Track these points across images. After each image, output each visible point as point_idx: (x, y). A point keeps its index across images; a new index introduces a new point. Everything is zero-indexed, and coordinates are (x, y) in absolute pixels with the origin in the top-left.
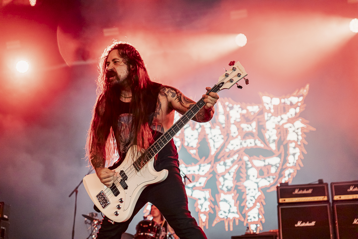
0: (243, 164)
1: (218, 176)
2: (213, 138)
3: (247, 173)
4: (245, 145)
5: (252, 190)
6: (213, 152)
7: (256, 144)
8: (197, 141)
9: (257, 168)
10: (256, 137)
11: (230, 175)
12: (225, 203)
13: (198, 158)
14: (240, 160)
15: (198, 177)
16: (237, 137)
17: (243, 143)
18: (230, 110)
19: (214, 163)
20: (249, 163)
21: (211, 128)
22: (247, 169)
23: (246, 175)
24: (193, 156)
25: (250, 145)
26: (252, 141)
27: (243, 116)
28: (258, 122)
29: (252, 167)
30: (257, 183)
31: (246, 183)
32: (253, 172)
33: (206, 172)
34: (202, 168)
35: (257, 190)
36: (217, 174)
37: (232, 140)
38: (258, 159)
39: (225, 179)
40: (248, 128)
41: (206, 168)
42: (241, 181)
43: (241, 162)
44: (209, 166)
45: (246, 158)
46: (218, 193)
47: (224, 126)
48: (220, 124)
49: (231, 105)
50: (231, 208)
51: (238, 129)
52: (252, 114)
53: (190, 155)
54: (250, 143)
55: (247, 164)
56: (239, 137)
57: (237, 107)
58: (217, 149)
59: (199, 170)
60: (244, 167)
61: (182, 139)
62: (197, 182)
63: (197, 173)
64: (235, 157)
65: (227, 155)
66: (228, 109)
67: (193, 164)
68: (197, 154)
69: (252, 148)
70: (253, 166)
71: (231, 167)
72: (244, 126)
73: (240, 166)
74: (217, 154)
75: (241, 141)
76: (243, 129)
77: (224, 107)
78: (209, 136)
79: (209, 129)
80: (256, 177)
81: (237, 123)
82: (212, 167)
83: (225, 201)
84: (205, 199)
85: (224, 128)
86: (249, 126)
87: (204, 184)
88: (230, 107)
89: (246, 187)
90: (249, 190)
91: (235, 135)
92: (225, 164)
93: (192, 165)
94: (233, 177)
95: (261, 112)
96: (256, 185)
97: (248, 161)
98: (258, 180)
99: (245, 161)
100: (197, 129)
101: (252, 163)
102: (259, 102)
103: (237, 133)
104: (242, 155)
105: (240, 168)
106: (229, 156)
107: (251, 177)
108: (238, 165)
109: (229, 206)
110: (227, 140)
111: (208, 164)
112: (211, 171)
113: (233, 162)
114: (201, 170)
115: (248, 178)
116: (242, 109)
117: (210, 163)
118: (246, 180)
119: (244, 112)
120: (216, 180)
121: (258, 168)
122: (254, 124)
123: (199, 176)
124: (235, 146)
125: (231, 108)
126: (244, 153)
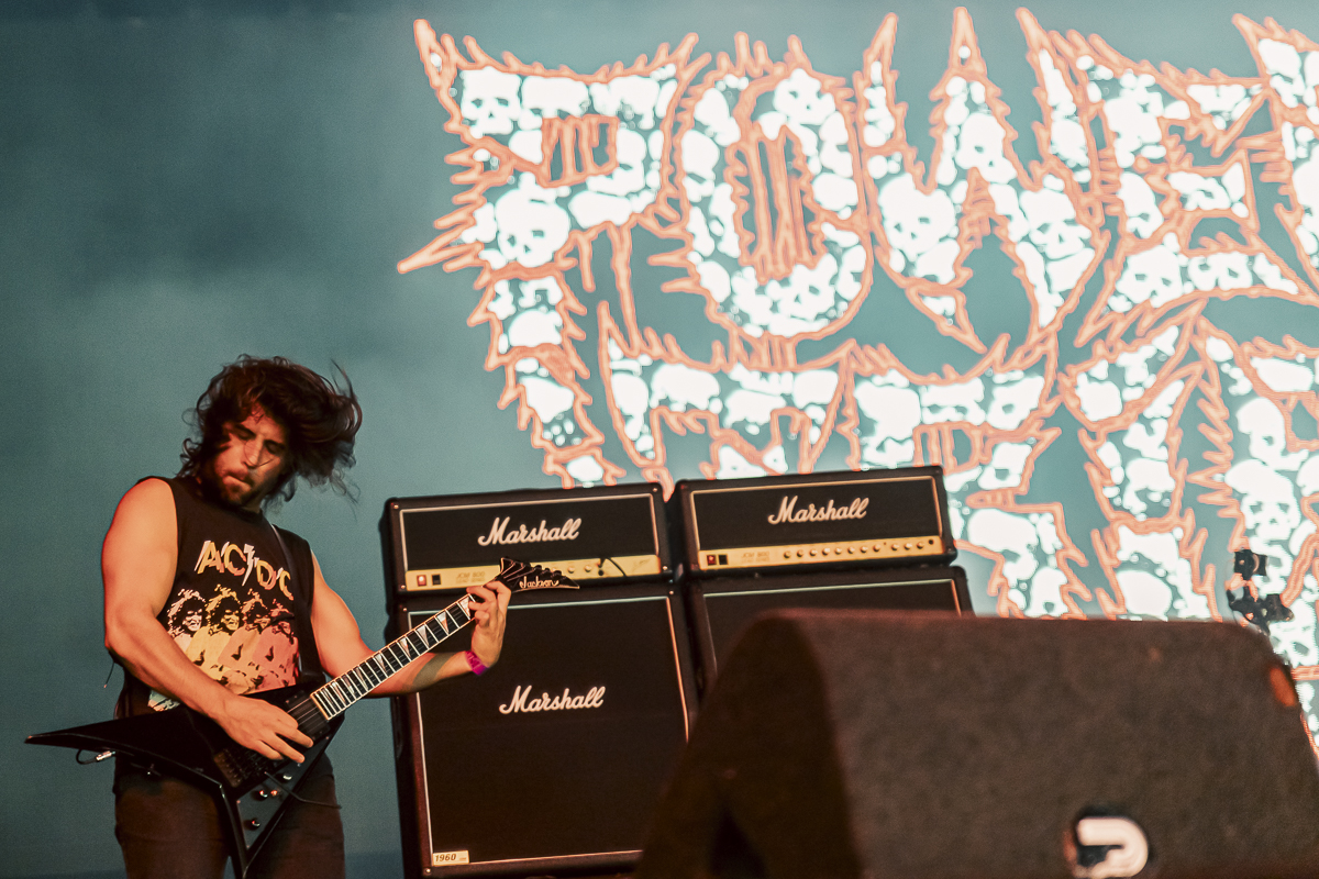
0: (1206, 377)
1: (1093, 436)
2: (1037, 237)
3: (1232, 422)
4: (1204, 282)
5: (1272, 508)
6: (1048, 310)
7: (1257, 281)
8: (952, 250)
9: (1281, 400)
10: (1256, 243)
11: (1150, 431)
12: (1145, 576)
13: (970, 338)
14: (1193, 355)
15: (985, 439)
16: (1156, 239)
17: (1194, 271)
18: (1105, 98)
19: (1061, 368)
20: (1236, 373)
21: (1016, 185)
22: (1232, 403)
23: (1228, 435)
24: (946, 327)
25: (1228, 284)
26: (1238, 260)
27: (1174, 129)
28: (1256, 170)
29: (1252, 394)
30: (1292, 475)
31: (1238, 477)
32: (1261, 420)
33: (1021, 413)
34: (1001, 395)
35: (1294, 511)
36: (1082, 426)
37: (1136, 250)
38: (1275, 356)
39: (1128, 455)
40: (1209, 194)
41: (1023, 394)
42: (1211, 464)
43: (1197, 368)
44: (1037, 384)
45: (1218, 348)
46: (1103, 524)
47: (1083, 176)
48: (1062, 167)
49: (1104, 73)
50: (1178, 604)
51: (1161, 198)
52: (1220, 123)
53: (927, 322)
54: (1227, 271)
55: (1226, 381)
56: (1171, 241)
57: (1137, 85)
58: (1065, 295)
59: (984, 405)
60: (1213, 391)
61: (872, 235)
62: (983, 465)
63: (975, 416)
64: (1166, 341)
65: (1120, 328)
66: (1094, 93)
67: (949, 370)
68: (963, 320)
69: (1239, 298)
70: (1260, 389)
71: (1151, 394)
72: (1185, 181)
73: (1191, 384)
74: (1070, 323)
75: (1183, 260)
76: (1183, 200)
77: (1074, 79)
78: (1015, 231)
79: (1011, 191)
80: (1280, 443)
81: (1149, 168)
82: (1053, 391)
83: (1145, 564)
84: (1041, 558)
85: (1085, 187)
86: (1211, 184)
87: (1022, 475)
88: (1101, 83)
89: (1238, 497)
90: (1256, 508)
91: (1146, 231)
92: (1117, 375)
93: (943, 379)
94: (1165, 444)
95: (1263, 119)
96: (1287, 484)
97: (1232, 362)
98: (1292, 462)
99: (1218, 364)
100: (947, 189)
101: (1252, 375)
102: (1246, 67)
103: (1156, 219)
104: (1195, 331)
105: (1197, 394)
106: (1131, 337)
107: (1257, 446)
108: (1185, 379)
109: (1168, 593)
110: (1110, 253)
111: (1028, 372)
112: (1049, 408)
113: (1155, 364)
114: (996, 406)
115: (1240, 447)
116: (1168, 98)
117: (1038, 368)
118: (1233, 462)
119: (1179, 111)
120: (1084, 457)
121: (1284, 402)
122: (1236, 177)
123: (992, 437)
124: (1153, 282)
125: (1111, 88)
126: (1203, 324)
